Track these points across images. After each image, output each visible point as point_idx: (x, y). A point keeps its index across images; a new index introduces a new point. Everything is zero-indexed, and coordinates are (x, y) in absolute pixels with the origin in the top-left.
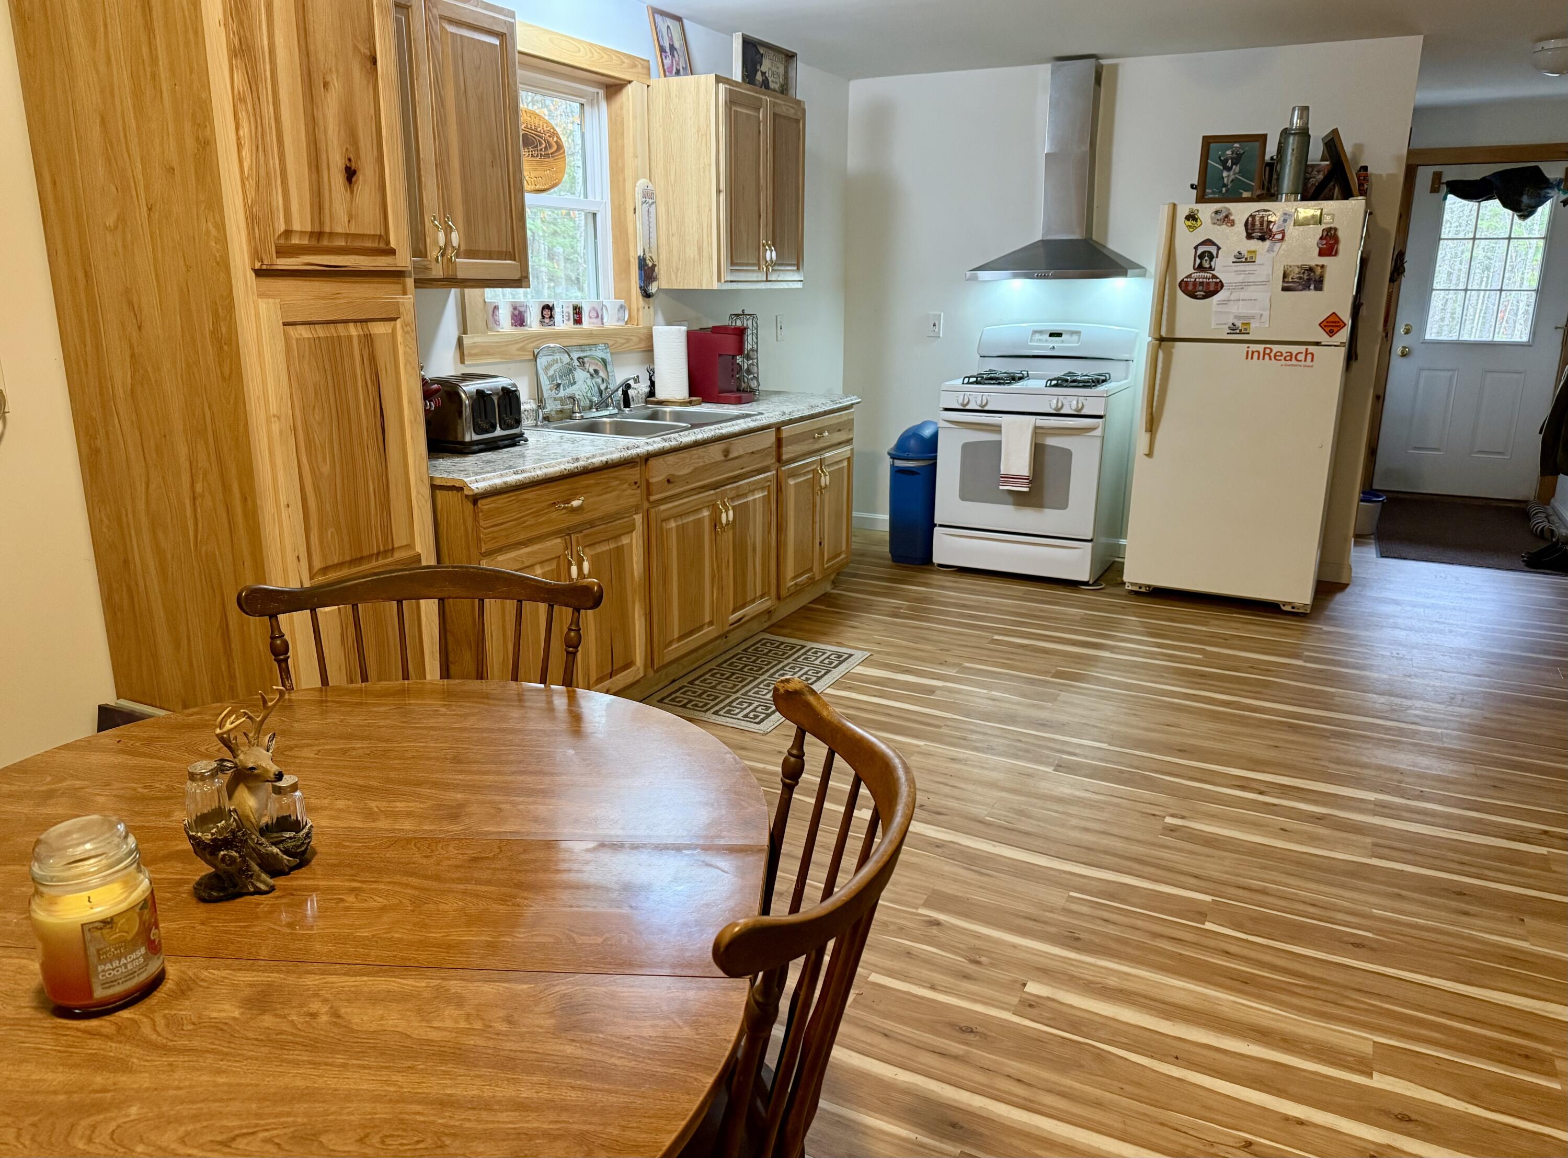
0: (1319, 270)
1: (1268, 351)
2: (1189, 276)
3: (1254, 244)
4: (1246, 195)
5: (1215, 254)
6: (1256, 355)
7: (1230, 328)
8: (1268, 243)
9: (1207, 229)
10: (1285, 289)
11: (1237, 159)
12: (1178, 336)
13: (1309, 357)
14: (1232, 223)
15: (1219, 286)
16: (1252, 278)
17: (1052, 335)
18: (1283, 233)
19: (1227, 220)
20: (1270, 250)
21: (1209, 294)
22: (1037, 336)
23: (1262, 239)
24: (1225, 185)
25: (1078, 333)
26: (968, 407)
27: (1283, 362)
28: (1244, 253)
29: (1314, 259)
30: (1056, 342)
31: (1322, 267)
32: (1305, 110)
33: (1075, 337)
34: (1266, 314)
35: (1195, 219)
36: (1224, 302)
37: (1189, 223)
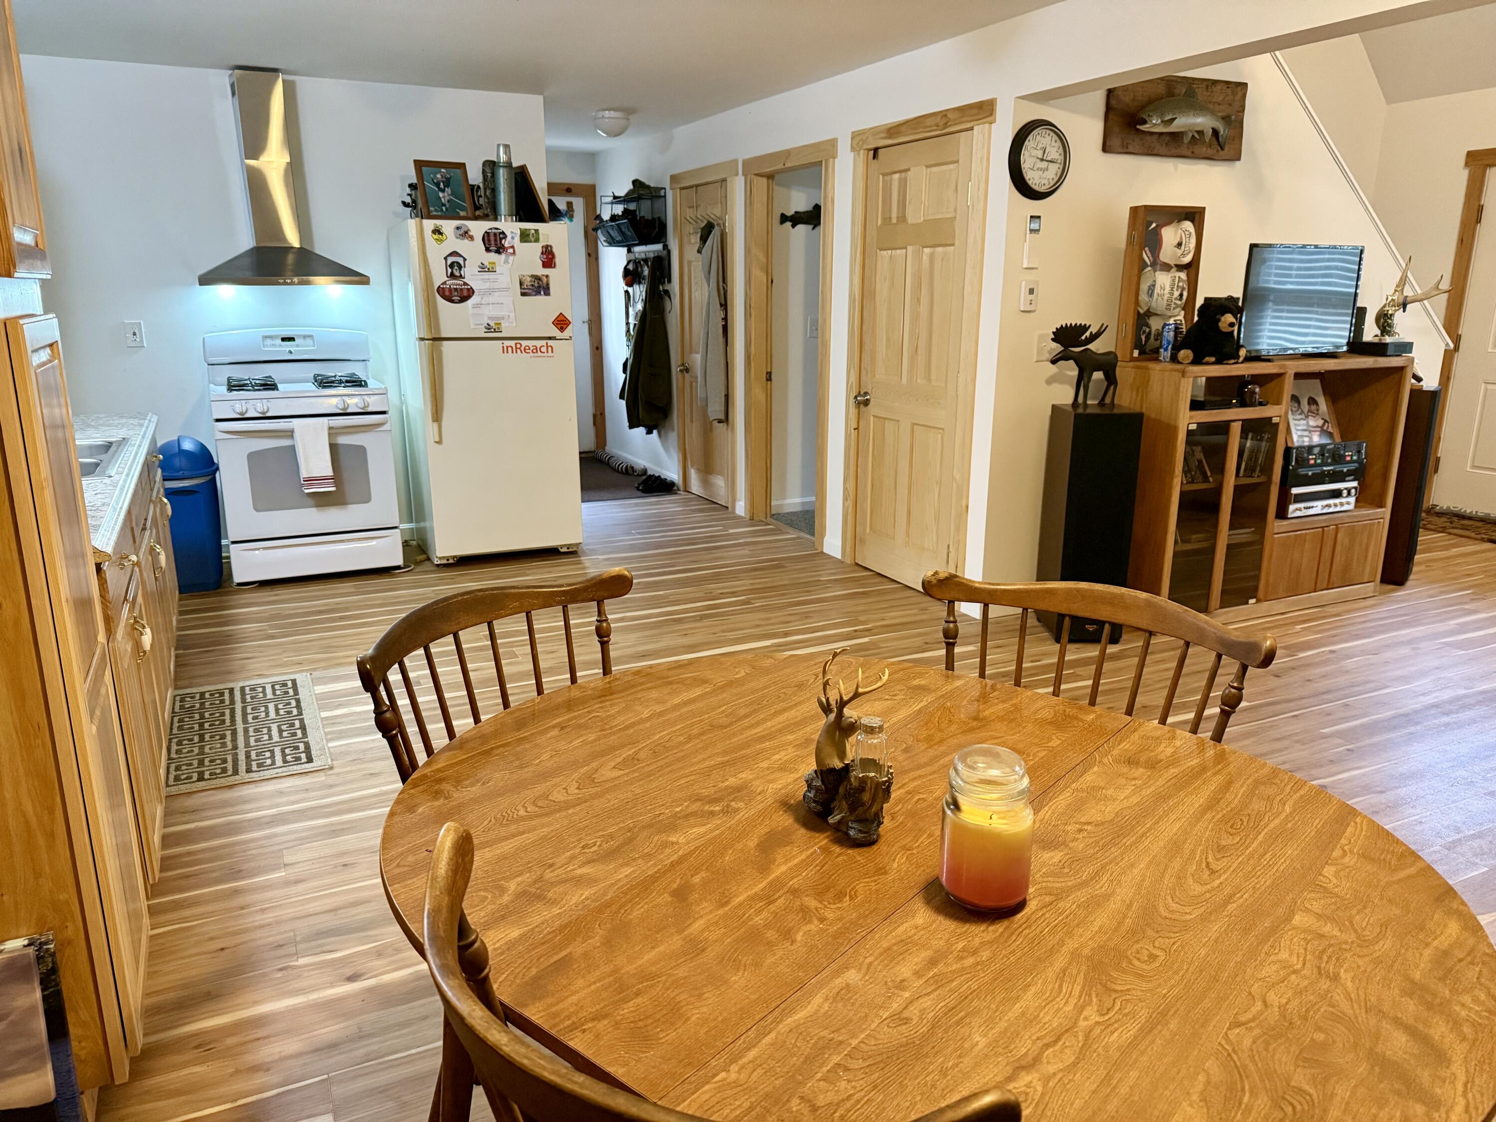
0: (545, 279)
1: (518, 346)
2: (444, 283)
3: (493, 256)
4: (462, 214)
5: (462, 264)
6: (510, 349)
7: (486, 328)
8: (503, 256)
9: (452, 243)
10: (523, 294)
11: (447, 182)
12: (444, 335)
13: (550, 349)
14: (471, 238)
15: (471, 292)
16: (496, 286)
17: (283, 339)
18: (513, 247)
19: (466, 235)
20: (506, 262)
21: (464, 299)
22: (269, 342)
23: (498, 252)
24: (444, 205)
25: (310, 336)
26: (247, 416)
27: (532, 354)
28: (486, 264)
29: (541, 271)
30: (292, 346)
31: (547, 276)
32: (507, 147)
33: (309, 341)
34: (512, 315)
35: (441, 234)
36: (477, 306)
37: (436, 237)
